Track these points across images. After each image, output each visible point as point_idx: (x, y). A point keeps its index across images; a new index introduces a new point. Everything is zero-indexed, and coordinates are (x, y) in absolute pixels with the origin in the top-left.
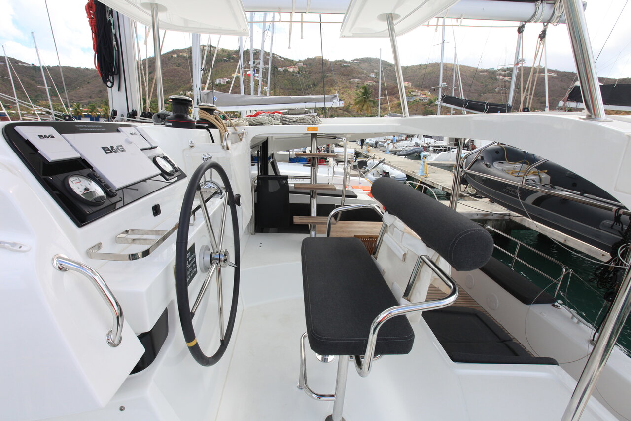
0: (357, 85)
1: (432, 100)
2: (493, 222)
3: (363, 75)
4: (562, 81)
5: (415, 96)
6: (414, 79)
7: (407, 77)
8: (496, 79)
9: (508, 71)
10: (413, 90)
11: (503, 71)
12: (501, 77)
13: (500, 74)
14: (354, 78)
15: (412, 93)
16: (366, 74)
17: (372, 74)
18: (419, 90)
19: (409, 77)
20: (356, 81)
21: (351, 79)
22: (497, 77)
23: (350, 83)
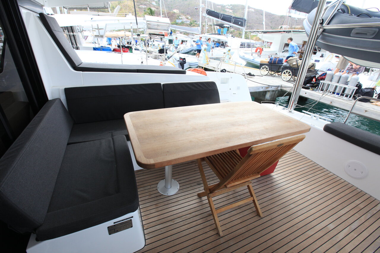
0: (144, 10)
1: (192, 22)
2: (270, 93)
3: (147, 3)
4: (256, 14)
5: (181, 19)
6: (180, 8)
7: (176, 6)
8: (225, 11)
9: (231, 6)
10: (180, 15)
11: (229, 6)
12: (228, 10)
13: (227, 8)
14: (141, 4)
15: (179, 17)
16: (149, 2)
17: (153, 2)
18: (183, 15)
19: (177, 6)
20: (143, 6)
21: (139, 5)
22: (226, 10)
23: (139, 8)
